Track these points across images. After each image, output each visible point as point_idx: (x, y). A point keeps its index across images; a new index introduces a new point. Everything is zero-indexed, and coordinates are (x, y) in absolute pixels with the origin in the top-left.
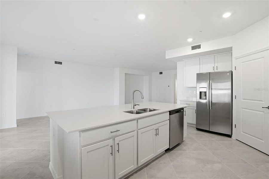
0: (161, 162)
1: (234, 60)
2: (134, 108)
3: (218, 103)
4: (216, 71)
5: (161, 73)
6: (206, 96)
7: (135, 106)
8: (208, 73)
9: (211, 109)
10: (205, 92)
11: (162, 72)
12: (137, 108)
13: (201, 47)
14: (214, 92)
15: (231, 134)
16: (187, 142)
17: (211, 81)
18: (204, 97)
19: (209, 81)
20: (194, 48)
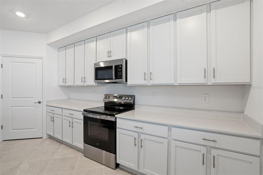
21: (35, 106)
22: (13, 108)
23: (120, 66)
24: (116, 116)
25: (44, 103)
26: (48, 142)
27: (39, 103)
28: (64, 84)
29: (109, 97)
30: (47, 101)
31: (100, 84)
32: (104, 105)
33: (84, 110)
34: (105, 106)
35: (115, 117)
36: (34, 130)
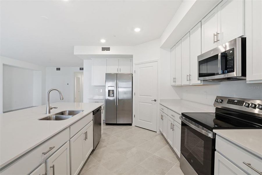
0: (90, 166)
1: (134, 65)
2: (49, 112)
3: (123, 99)
4: (119, 72)
5: (58, 69)
6: (113, 93)
7: (51, 110)
8: (115, 73)
9: (117, 104)
10: (113, 91)
11: (60, 68)
12: (54, 112)
13: (110, 50)
14: (120, 90)
15: (131, 123)
16: (103, 138)
17: (117, 81)
18: (112, 95)
19: (116, 81)
20: (104, 49)
21: (152, 103)
22: (140, 103)
23: (231, 52)
24: (214, 131)
25: (158, 102)
26: (159, 137)
27: (155, 101)
28: (174, 84)
29: (222, 101)
30: (161, 100)
31: (206, 83)
32: (214, 112)
33: (182, 113)
34: (216, 113)
35: (212, 131)
36: (150, 123)
